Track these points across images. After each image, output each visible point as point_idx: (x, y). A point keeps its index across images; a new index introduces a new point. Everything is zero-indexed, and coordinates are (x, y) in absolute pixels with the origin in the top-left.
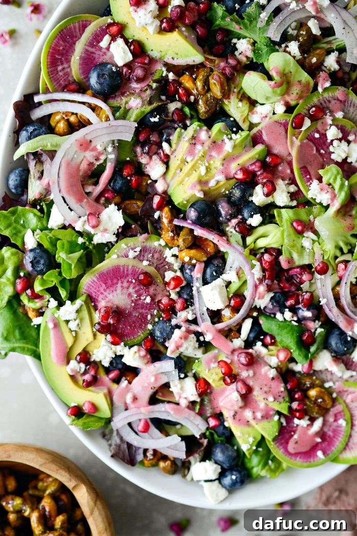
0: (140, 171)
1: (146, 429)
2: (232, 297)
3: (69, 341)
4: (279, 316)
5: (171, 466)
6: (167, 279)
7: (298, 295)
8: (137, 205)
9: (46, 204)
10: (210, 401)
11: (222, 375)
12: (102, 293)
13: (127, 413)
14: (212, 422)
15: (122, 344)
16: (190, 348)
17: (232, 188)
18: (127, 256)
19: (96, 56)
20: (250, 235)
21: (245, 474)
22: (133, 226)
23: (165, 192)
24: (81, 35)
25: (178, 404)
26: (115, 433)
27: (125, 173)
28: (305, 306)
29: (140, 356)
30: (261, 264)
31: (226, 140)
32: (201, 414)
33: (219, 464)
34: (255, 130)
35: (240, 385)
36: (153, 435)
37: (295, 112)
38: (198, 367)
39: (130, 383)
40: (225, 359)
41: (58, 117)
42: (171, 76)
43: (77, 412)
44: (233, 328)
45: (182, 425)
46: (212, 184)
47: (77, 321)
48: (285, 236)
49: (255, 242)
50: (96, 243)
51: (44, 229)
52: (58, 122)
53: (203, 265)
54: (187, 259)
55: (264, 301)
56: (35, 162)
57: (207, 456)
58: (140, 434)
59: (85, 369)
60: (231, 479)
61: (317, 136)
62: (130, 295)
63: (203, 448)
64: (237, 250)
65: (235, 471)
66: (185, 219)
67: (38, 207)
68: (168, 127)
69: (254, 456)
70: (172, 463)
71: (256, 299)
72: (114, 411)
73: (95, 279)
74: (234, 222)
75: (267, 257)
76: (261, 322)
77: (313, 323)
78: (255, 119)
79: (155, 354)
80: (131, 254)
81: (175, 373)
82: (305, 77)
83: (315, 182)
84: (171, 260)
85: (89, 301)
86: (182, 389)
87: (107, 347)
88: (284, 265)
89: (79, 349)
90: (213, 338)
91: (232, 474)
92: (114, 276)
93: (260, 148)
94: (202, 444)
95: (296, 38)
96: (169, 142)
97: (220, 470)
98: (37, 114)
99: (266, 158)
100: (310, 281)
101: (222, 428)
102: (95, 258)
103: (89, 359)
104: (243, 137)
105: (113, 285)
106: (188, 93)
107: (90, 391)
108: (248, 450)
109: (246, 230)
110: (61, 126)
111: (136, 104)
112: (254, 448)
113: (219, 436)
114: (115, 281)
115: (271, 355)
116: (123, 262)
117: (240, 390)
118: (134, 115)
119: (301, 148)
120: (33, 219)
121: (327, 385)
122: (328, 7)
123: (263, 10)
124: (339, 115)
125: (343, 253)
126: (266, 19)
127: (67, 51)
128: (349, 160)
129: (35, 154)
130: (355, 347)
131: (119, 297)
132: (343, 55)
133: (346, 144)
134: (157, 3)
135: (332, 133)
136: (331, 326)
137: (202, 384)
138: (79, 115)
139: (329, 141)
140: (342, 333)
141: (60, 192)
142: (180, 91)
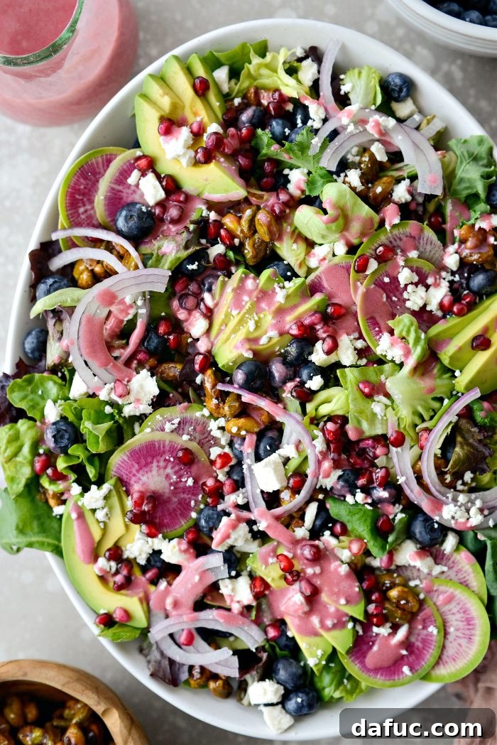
0: (177, 327)
1: (190, 641)
2: (291, 476)
3: (97, 535)
4: (349, 499)
5: (224, 687)
6: (213, 457)
7: (371, 473)
8: (174, 370)
9: (69, 371)
10: (270, 606)
11: (282, 573)
12: (134, 475)
13: (168, 621)
14: (272, 633)
15: (160, 536)
16: (242, 539)
17: (288, 346)
18: (163, 430)
19: (124, 195)
20: (310, 400)
21: (313, 696)
22: (171, 395)
23: (209, 352)
24: (105, 171)
25: (229, 610)
26: (154, 647)
27: (161, 330)
28: (380, 485)
29: (180, 550)
30: (324, 434)
31: (278, 290)
32: (258, 622)
33: (281, 684)
34: (312, 277)
35: (304, 584)
36: (200, 649)
37: (359, 253)
38: (253, 563)
39: (170, 584)
40: (286, 553)
41: (82, 268)
42: (213, 216)
43: (108, 621)
44: (295, 515)
45: (236, 637)
46: (264, 341)
47: (106, 510)
48: (350, 401)
49: (316, 410)
50: (127, 416)
51: (66, 399)
52: (81, 273)
53: (255, 437)
54: (234, 430)
55: (331, 480)
56: (54, 321)
57: (267, 673)
58: (183, 647)
59: (117, 569)
60: (297, 702)
61: (387, 280)
62: (168, 477)
63: (261, 664)
64: (294, 418)
65: (301, 692)
66: (231, 382)
67: (60, 374)
68: (209, 276)
69: (324, 673)
70: (224, 684)
71: (321, 477)
72: (152, 619)
73: (126, 458)
74: (290, 385)
75: (330, 426)
76: (328, 506)
77: (392, 506)
78: (313, 263)
79: (200, 547)
80: (168, 427)
81: (224, 570)
82: (365, 210)
83: (386, 336)
84: (216, 433)
85: (119, 484)
86: (233, 590)
87: (142, 541)
88: (352, 435)
89: (109, 544)
90: (268, 527)
91: (298, 696)
92: (149, 454)
93: (318, 297)
94: (261, 659)
95: (356, 166)
96: (210, 290)
97: (283, 692)
98: (57, 263)
99: (327, 309)
100: (387, 455)
101: (285, 639)
102: (126, 432)
103: (121, 555)
104: (297, 285)
105: (147, 465)
106: (232, 235)
107: (121, 594)
108: (316, 665)
109: (305, 396)
110: (84, 278)
111: (170, 247)
112: (324, 663)
113: (281, 649)
114: (149, 460)
115: (343, 548)
116: (158, 436)
117: (304, 590)
118: (168, 262)
119: (367, 296)
120: (52, 388)
121: (412, 584)
122: (394, 128)
123: (316, 134)
124: (413, 254)
125: (423, 421)
126: (319, 145)
127: (90, 190)
128: (428, 308)
129: (53, 311)
130: (445, 536)
131: (155, 479)
132: (415, 183)
133: (424, 289)
134: (192, 132)
135: (405, 276)
136: (413, 510)
137: (258, 583)
138: (105, 263)
139: (402, 286)
140: (428, 520)
141: (81, 355)
142: (223, 232)
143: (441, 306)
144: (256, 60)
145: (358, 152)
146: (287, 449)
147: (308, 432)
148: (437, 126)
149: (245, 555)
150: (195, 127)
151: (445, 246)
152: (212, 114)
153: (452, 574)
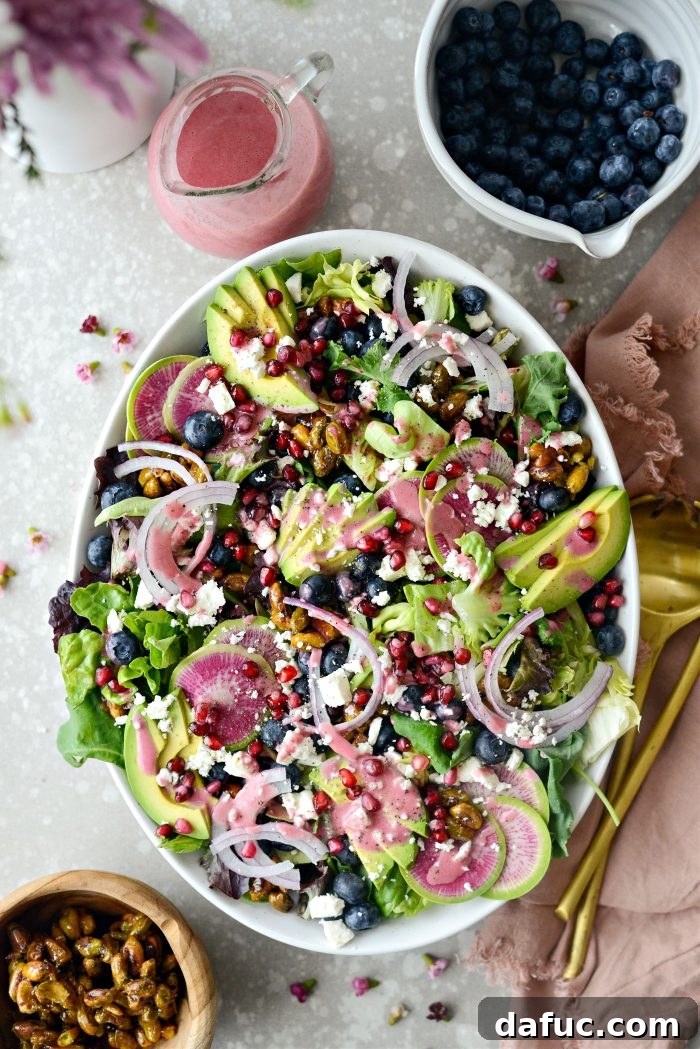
0: (244, 539)
2: (356, 691)
3: (159, 745)
4: (414, 715)
5: (284, 901)
6: (278, 670)
7: (436, 689)
8: (240, 581)
9: (133, 580)
10: (331, 820)
11: (344, 787)
12: (198, 687)
13: (229, 834)
14: (334, 846)
15: (223, 748)
16: (305, 754)
17: (355, 560)
18: (228, 642)
19: (193, 403)
20: (376, 616)
21: (374, 911)
22: (237, 606)
23: (275, 565)
24: (174, 379)
25: (292, 824)
26: (215, 860)
27: (227, 542)
28: (444, 702)
29: (244, 764)
30: (389, 650)
31: (346, 504)
32: (320, 836)
33: (342, 899)
34: (381, 491)
35: (366, 798)
36: (261, 862)
37: (428, 469)
38: (315, 777)
39: (233, 797)
40: (348, 768)
41: (148, 475)
42: (282, 426)
43: (169, 832)
44: (359, 730)
45: (298, 851)
46: (331, 555)
47: (169, 721)
48: (415, 618)
49: (383, 625)
50: (192, 626)
51: (130, 609)
52: (148, 481)
53: (320, 652)
54: (300, 645)
55: (395, 696)
56: (119, 529)
57: (328, 888)
58: (245, 859)
59: (179, 781)
60: (357, 916)
61: (455, 496)
62: (232, 688)
63: (321, 878)
64: (360, 634)
65: (362, 907)
66: (297, 596)
67: (124, 583)
68: (278, 487)
69: (386, 888)
70: (285, 897)
71: (385, 693)
72: (214, 831)
73: (190, 670)
74: (357, 600)
75: (395, 643)
76: (393, 722)
77: (456, 723)
78: (382, 477)
79: (264, 762)
80: (234, 640)
81: (287, 784)
82: (436, 429)
83: (454, 552)
84: (282, 646)
85: (183, 695)
86: (296, 804)
87: (205, 753)
88: (418, 653)
89: (171, 755)
90: (332, 742)
91: (358, 911)
92: (213, 667)
93: (387, 512)
94: (321, 873)
95: (428, 381)
96: (279, 504)
97: (343, 906)
98: (123, 470)
99: (394, 523)
100: (452, 671)
101: (346, 853)
102: (191, 644)
103: (183, 767)
104: (366, 500)
105: (211, 676)
106: (301, 447)
107: (183, 806)
108: (377, 879)
109: (371, 611)
110: (151, 486)
111: (238, 460)
112: (385, 877)
113: (343, 864)
114: (214, 672)
115: (407, 763)
116: (223, 648)
117: (366, 805)
118: (236, 474)
119: (436, 512)
120: (116, 596)
121: (476, 801)
122: (467, 344)
123: (388, 349)
124: (483, 471)
125: (490, 638)
126: (391, 361)
127: (158, 399)
128: (497, 525)
129: (120, 520)
130: (510, 753)
131: (219, 691)
132: (487, 399)
133: (493, 505)
134: (263, 343)
135: (474, 493)
136: (478, 727)
137: (321, 798)
138: (172, 473)
139: (471, 502)
140: (492, 736)
141: (148, 565)
142: (292, 444)
143: (510, 523)
144: (329, 271)
145: (431, 365)
146: (352, 665)
147: (373, 648)
148: (510, 340)
149: (308, 769)
150: (267, 339)
151: (516, 462)
152: (284, 324)
153: (515, 791)
